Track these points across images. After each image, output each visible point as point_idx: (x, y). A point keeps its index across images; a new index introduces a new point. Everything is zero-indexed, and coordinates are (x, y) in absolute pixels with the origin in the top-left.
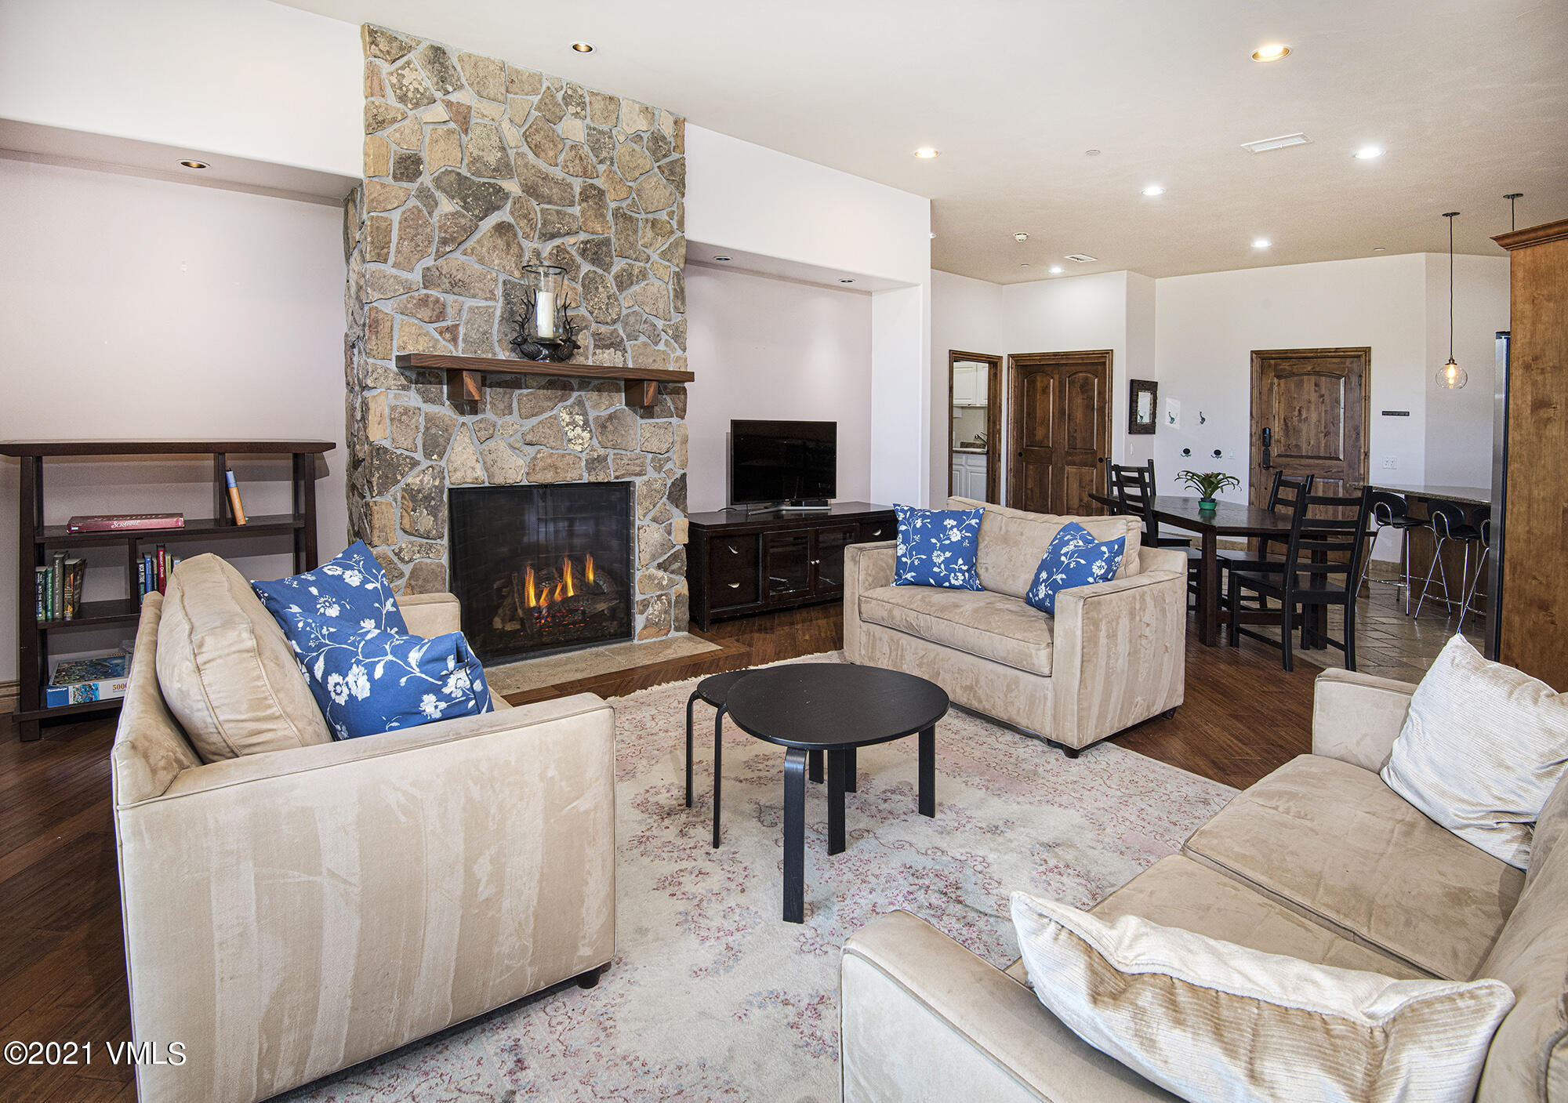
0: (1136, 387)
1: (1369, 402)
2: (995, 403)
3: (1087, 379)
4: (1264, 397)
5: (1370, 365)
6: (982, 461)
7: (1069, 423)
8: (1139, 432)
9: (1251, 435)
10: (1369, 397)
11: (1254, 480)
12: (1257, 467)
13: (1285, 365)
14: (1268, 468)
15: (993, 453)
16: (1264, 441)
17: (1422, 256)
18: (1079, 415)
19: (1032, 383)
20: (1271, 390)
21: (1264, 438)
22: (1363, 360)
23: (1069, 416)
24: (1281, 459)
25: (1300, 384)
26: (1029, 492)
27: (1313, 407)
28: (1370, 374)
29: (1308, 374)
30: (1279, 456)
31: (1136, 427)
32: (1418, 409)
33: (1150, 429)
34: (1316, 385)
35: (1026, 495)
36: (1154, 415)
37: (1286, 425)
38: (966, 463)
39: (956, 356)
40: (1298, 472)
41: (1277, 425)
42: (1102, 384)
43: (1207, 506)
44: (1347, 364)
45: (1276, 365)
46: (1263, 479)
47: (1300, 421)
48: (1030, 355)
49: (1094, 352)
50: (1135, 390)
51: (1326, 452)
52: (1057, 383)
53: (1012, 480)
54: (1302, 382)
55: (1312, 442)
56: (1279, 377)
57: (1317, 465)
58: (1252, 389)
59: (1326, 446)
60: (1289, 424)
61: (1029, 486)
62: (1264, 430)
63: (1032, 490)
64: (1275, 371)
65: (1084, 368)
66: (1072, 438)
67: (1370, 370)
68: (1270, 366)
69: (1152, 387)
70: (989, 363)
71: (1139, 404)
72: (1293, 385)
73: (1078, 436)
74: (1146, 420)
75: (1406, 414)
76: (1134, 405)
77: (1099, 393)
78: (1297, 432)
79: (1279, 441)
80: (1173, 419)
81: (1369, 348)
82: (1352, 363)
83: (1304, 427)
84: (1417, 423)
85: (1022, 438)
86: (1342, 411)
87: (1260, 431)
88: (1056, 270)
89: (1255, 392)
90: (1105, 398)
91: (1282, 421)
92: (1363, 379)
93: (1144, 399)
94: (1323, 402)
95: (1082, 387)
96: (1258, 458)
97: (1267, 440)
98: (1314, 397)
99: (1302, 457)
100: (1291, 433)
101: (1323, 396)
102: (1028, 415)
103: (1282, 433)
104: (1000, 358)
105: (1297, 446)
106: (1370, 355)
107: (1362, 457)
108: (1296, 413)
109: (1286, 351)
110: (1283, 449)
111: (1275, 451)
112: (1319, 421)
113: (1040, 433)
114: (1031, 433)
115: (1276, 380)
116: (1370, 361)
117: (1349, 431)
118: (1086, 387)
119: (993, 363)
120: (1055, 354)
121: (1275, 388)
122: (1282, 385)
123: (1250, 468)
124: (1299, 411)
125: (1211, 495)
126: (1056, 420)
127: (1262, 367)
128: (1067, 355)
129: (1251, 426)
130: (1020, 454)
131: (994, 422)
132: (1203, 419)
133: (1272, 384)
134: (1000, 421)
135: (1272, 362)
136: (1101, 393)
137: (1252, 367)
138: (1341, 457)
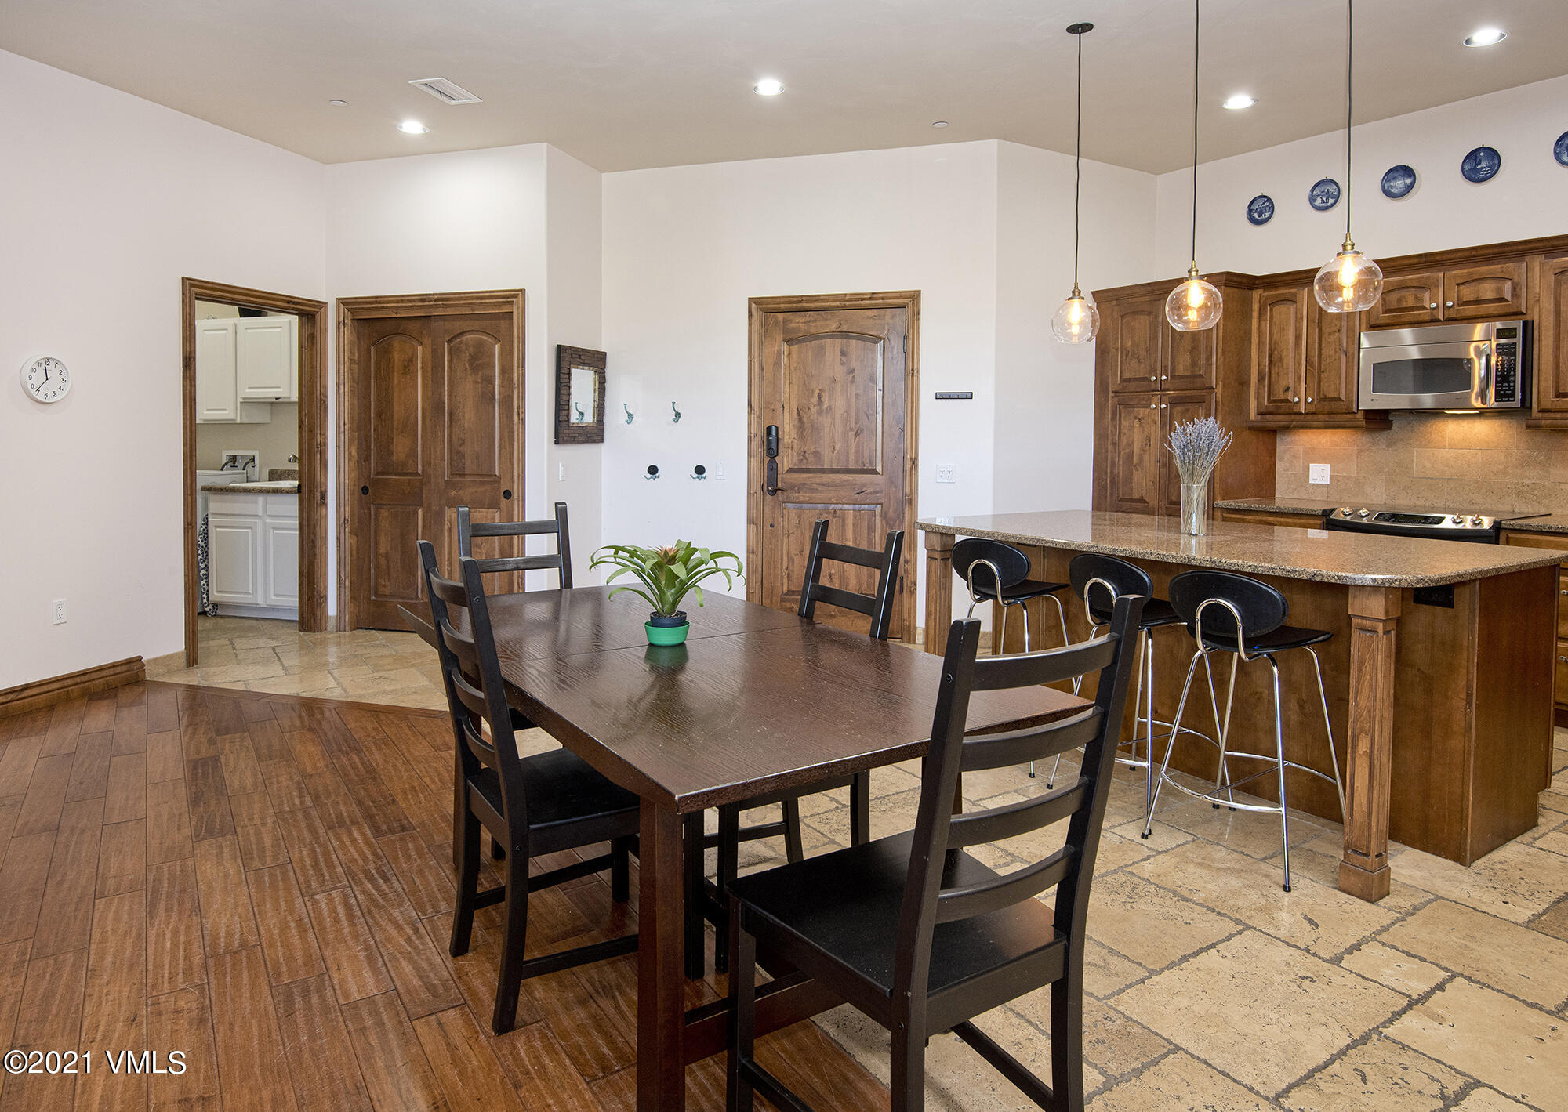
0: (566, 359)
1: (918, 377)
2: (311, 393)
3: (480, 344)
4: (768, 375)
5: (918, 319)
6: (289, 508)
7: (450, 426)
8: (573, 440)
9: (750, 439)
10: (918, 372)
11: (755, 514)
12: (759, 491)
13: (798, 322)
14: (774, 492)
15: (310, 491)
16: (769, 448)
17: (992, 145)
18: (468, 414)
19: (385, 354)
20: (777, 363)
21: (769, 442)
22: (910, 311)
23: (451, 414)
24: (796, 476)
25: (820, 352)
26: (383, 562)
27: (838, 388)
28: (918, 333)
29: (832, 335)
30: (790, 470)
31: (565, 432)
32: (985, 391)
33: (593, 434)
34: (843, 353)
35: (377, 567)
36: (600, 409)
37: (800, 419)
38: (265, 511)
39: (197, 292)
40: (818, 495)
41: (787, 421)
42: (507, 353)
43: (666, 636)
44: (887, 317)
45: (785, 321)
46: (768, 510)
47: (820, 413)
48: (377, 300)
49: (492, 294)
50: (564, 364)
51: (857, 462)
52: (429, 356)
53: (350, 541)
54: (822, 348)
55: (838, 447)
56: (789, 341)
57: (842, 484)
58: (750, 362)
59: (857, 451)
60: (805, 419)
61: (382, 551)
62: (769, 429)
63: (387, 556)
64: (785, 331)
65: (476, 325)
66: (456, 454)
67: (919, 328)
68: (776, 323)
69: (596, 361)
70: (302, 314)
71: (573, 390)
72: (810, 354)
73: (467, 450)
74: (589, 419)
75: (968, 396)
76: (564, 391)
77: (503, 371)
78: (816, 429)
79: (789, 447)
80: (630, 416)
81: (919, 292)
82: (893, 317)
83: (825, 422)
84: (983, 409)
85: (367, 459)
86: (880, 393)
87: (763, 432)
88: (412, 127)
89: (756, 367)
90: (512, 380)
91: (795, 413)
92: (910, 342)
93: (582, 380)
94: (852, 382)
95: (473, 359)
96: (760, 477)
97: (773, 446)
98: (839, 372)
99: (823, 471)
100: (807, 433)
101: (853, 371)
102: (379, 414)
103: (794, 434)
104: (322, 305)
105: (816, 453)
106: (919, 303)
107: (908, 467)
108: (815, 400)
109: (800, 299)
110: (796, 459)
111: (784, 462)
112: (847, 412)
113: (400, 448)
114: (385, 448)
115: (785, 347)
116: (919, 313)
117: (891, 427)
118: (479, 362)
119: (308, 313)
120: (423, 298)
121: (785, 360)
122: (795, 355)
123: (749, 494)
124: (819, 396)
125: (675, 603)
126: (429, 424)
127: (764, 325)
128: (443, 299)
129: (749, 424)
130: (365, 490)
131: (311, 431)
132: (678, 415)
133: (780, 353)
134: (326, 429)
135: (780, 316)
136: (506, 371)
137: (750, 325)
138: (879, 469)
